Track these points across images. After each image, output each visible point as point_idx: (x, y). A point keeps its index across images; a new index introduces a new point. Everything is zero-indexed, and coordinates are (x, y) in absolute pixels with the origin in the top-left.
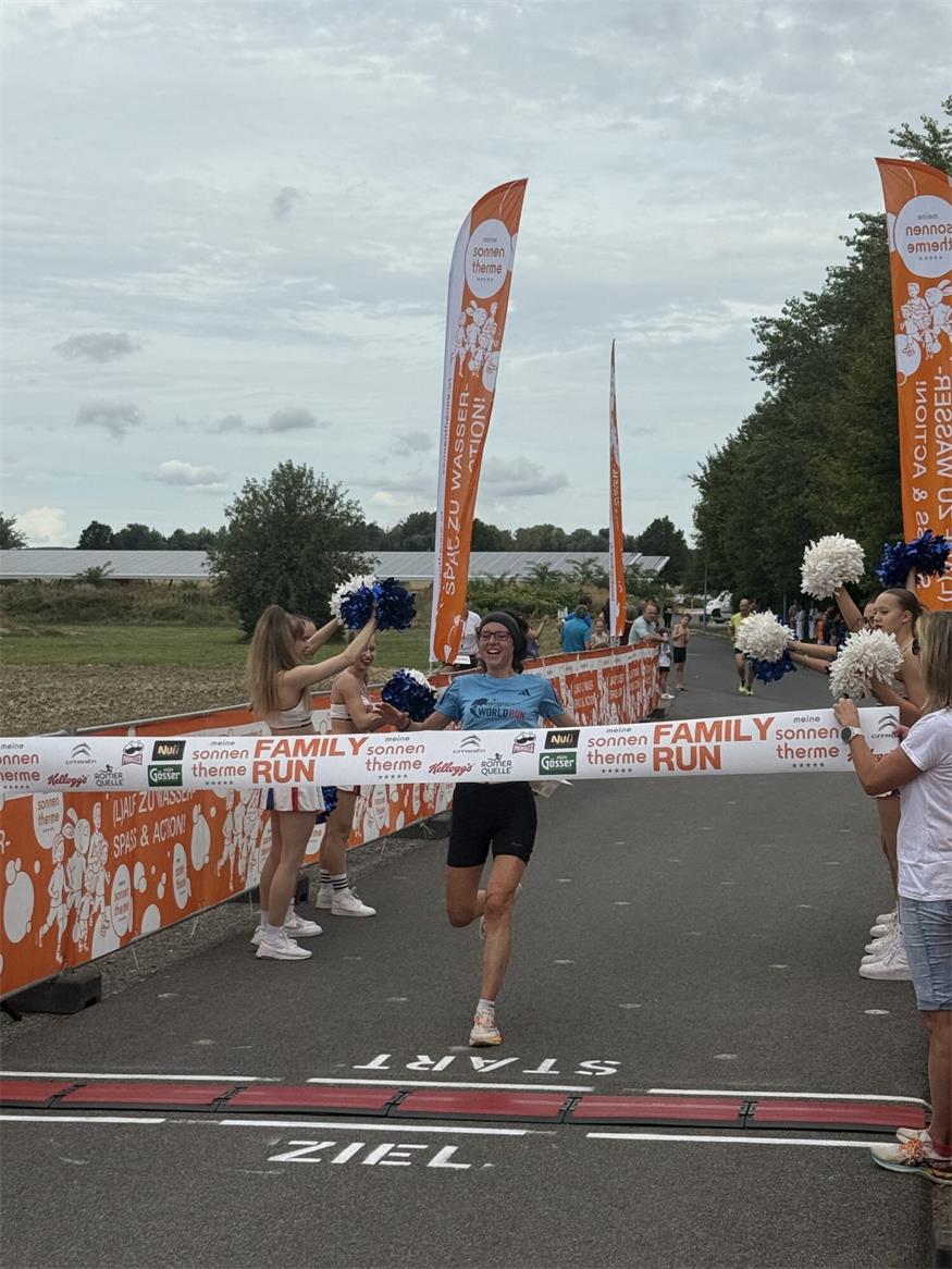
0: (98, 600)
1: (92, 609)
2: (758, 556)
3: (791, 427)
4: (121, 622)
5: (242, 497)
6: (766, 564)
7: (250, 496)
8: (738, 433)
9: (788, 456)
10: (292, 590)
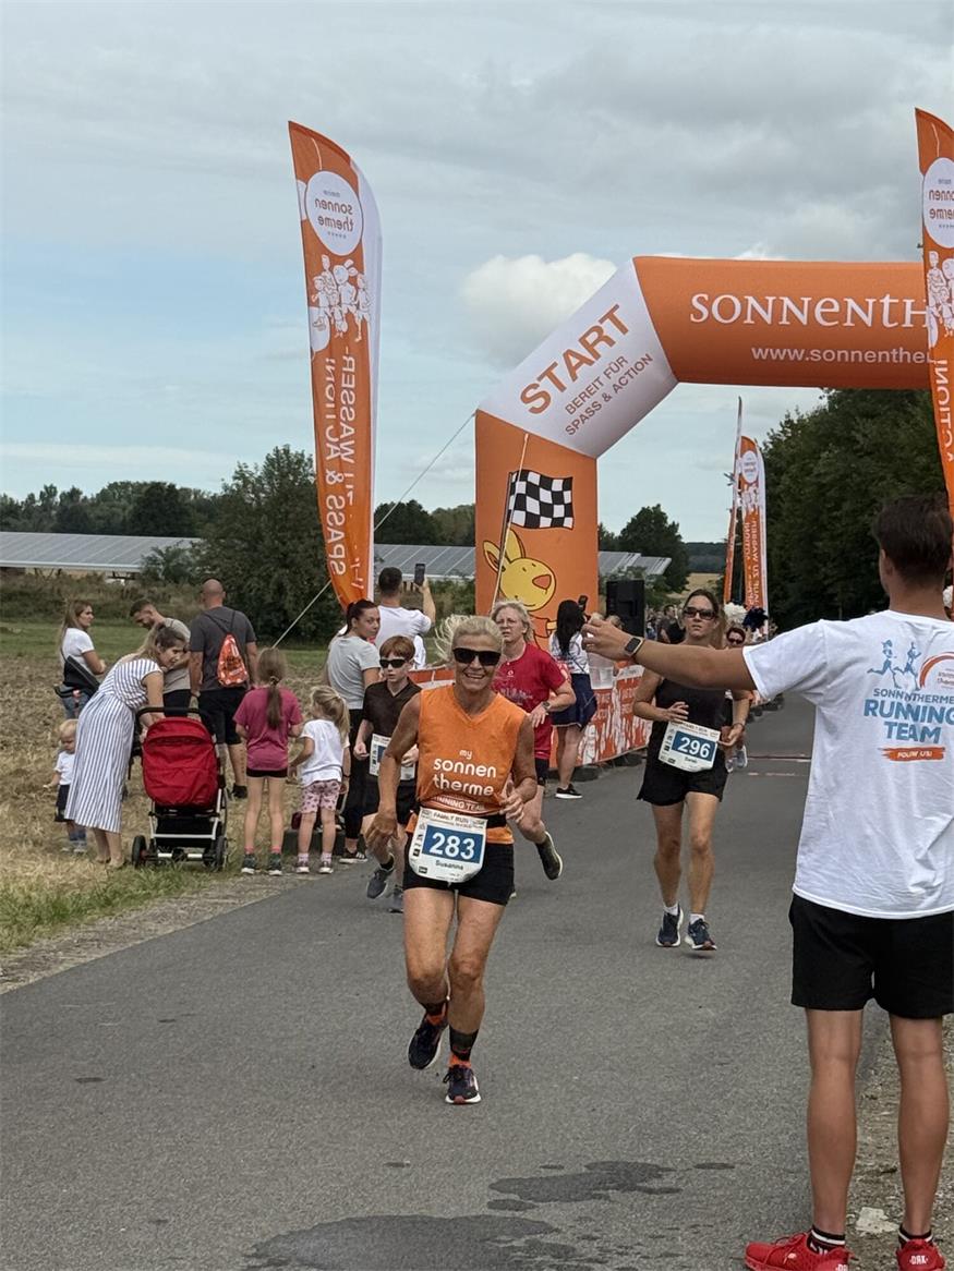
0: (22, 594)
1: (17, 603)
2: (818, 569)
3: (859, 446)
4: (49, 619)
5: (230, 482)
6: (826, 577)
7: (240, 482)
8: (781, 429)
9: (854, 475)
10: (288, 588)
